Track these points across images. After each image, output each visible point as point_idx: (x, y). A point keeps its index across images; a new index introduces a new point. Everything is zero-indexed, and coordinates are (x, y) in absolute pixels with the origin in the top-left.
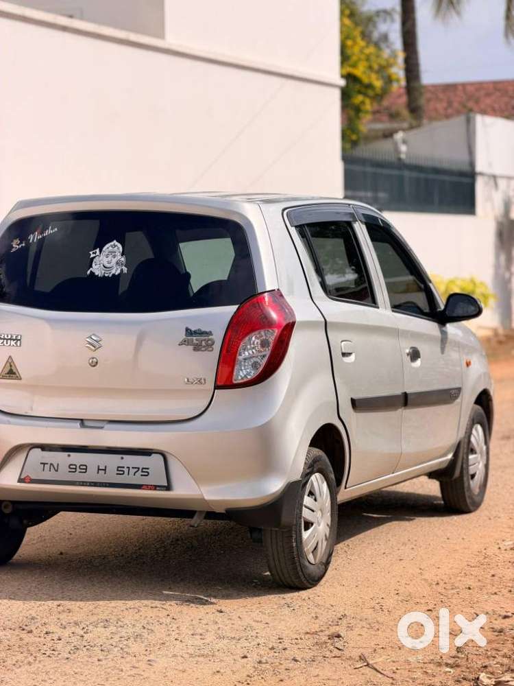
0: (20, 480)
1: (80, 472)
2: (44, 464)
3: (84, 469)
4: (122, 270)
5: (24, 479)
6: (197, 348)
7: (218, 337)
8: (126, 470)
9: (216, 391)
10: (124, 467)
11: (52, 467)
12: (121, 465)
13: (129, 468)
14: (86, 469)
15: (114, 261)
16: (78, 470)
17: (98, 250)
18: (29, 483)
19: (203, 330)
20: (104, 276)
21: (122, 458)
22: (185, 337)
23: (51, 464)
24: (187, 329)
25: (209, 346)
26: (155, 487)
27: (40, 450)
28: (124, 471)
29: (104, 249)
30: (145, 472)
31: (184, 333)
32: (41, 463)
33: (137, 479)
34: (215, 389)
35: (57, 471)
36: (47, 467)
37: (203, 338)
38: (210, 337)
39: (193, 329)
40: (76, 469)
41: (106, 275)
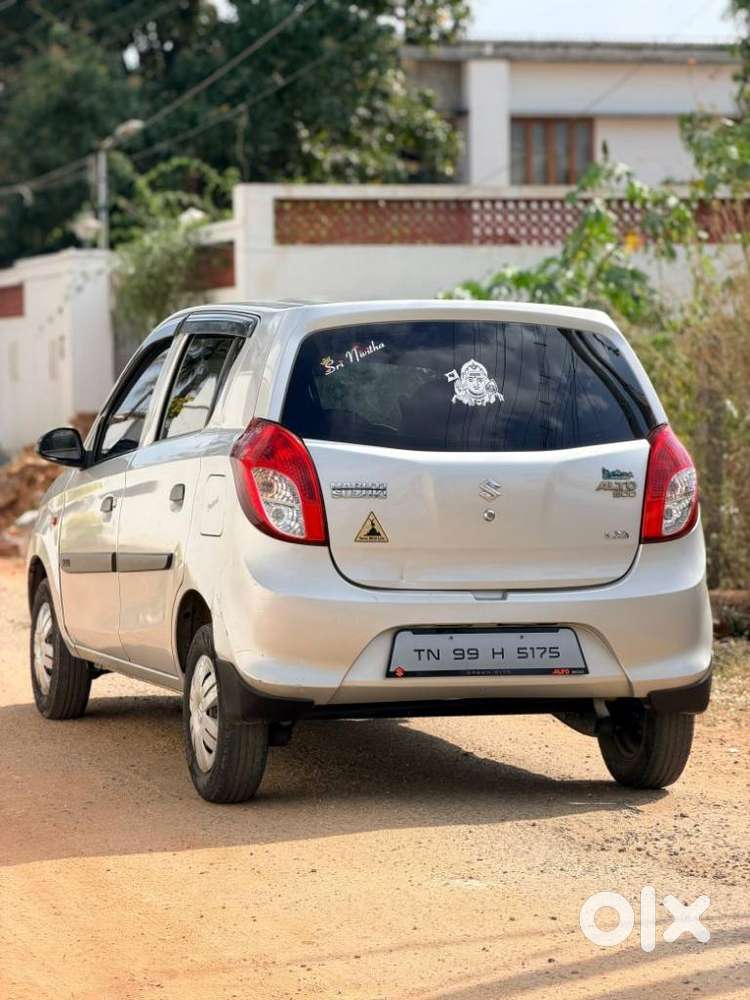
0: (390, 674)
1: (470, 658)
2: (419, 651)
3: (475, 654)
4: (497, 398)
5: (396, 672)
6: (618, 493)
7: (640, 478)
8: (529, 651)
9: (641, 546)
10: (525, 649)
11: (431, 655)
12: (523, 646)
13: (532, 649)
14: (477, 654)
15: (482, 386)
16: (467, 656)
17: (454, 372)
18: (402, 676)
19: (622, 471)
20: (476, 405)
21: (522, 637)
22: (602, 480)
23: (429, 651)
24: (604, 471)
25: (630, 490)
26: (571, 671)
27: (409, 633)
28: (526, 653)
29: (463, 370)
30: (554, 652)
31: (601, 474)
32: (416, 651)
33: (547, 662)
34: (640, 543)
35: (438, 658)
36: (424, 655)
37: (623, 481)
38: (632, 480)
39: (611, 470)
40: (463, 654)
41: (479, 404)
